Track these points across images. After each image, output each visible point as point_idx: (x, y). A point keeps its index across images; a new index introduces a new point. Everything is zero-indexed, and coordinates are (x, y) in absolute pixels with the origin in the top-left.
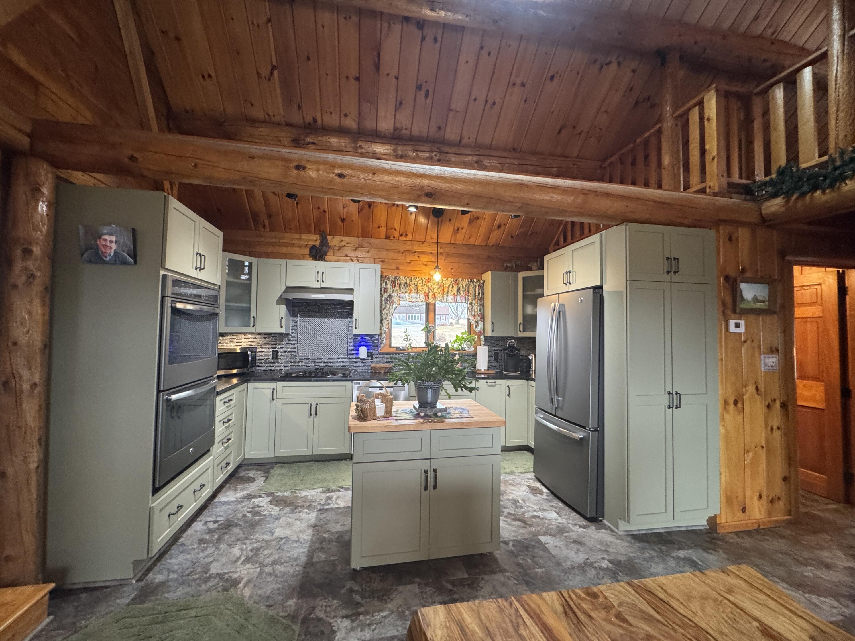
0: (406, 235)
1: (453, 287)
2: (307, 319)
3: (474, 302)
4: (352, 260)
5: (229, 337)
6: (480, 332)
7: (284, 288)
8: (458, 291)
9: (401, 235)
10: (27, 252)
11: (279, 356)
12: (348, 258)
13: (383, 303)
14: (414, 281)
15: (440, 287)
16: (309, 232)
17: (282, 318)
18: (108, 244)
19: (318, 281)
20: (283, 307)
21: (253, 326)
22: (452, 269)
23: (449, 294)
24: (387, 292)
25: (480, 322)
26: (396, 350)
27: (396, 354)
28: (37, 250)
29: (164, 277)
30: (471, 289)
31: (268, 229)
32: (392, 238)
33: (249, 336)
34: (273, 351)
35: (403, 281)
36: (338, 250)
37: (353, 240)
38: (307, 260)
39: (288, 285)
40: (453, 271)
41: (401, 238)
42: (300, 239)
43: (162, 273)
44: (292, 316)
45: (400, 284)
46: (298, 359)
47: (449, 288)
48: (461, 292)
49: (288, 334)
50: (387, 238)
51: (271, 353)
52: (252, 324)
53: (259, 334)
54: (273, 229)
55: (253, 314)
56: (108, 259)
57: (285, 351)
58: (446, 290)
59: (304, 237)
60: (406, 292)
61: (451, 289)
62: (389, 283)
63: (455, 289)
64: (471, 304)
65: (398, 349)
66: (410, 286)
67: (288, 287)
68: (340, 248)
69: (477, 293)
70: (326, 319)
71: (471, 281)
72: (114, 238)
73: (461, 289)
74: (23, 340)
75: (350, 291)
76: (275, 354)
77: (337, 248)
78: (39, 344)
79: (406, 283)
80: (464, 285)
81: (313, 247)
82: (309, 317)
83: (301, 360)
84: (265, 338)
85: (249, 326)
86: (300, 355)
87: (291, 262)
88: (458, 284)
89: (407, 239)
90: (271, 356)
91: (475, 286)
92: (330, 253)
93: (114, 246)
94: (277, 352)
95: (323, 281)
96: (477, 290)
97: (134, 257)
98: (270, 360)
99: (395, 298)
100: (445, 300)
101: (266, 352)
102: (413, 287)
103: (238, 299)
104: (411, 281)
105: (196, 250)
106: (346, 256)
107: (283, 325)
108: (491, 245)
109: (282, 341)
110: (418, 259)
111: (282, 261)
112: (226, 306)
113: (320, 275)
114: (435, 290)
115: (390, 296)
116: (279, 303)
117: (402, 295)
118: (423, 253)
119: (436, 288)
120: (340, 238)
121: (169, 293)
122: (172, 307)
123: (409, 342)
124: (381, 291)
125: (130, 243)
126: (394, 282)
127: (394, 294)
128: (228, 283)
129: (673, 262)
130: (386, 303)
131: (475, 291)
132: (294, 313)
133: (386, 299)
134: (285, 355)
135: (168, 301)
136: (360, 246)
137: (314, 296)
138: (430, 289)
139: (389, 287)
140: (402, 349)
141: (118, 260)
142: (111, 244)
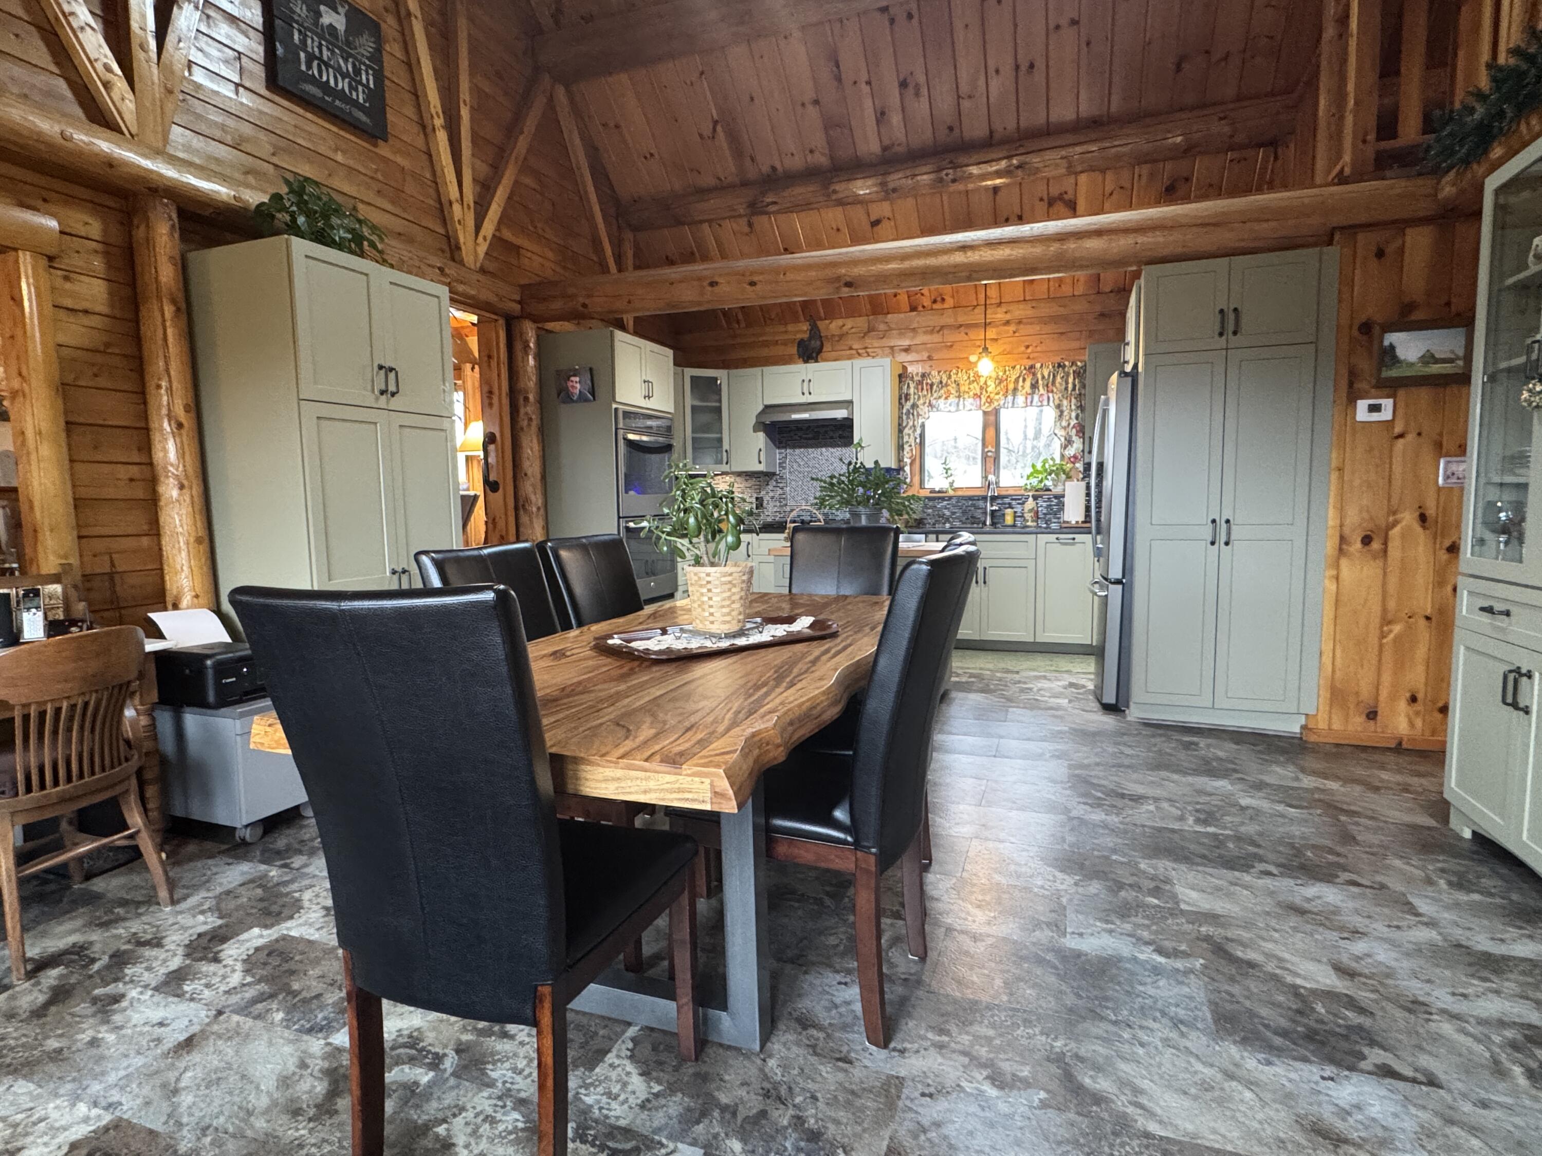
0: (943, 300)
1: (1024, 380)
2: (797, 451)
3: (1065, 402)
4: (859, 354)
6: (1075, 457)
7: (761, 408)
8: (1034, 386)
9: (935, 301)
10: (526, 399)
11: (765, 505)
12: (854, 352)
13: (904, 417)
14: (953, 377)
15: (1001, 382)
16: (796, 320)
17: (760, 450)
19: (803, 394)
20: (761, 435)
21: (727, 464)
22: (1027, 347)
23: (1019, 393)
24: (909, 400)
25: (1075, 438)
26: (931, 492)
27: (930, 498)
28: (531, 397)
29: (616, 409)
30: (1058, 379)
31: (743, 325)
33: (728, 478)
34: (757, 499)
35: (936, 380)
36: (839, 341)
37: (861, 322)
38: (795, 363)
39: (765, 403)
40: (1029, 350)
41: (935, 306)
42: (786, 332)
43: (614, 406)
44: (779, 448)
45: (932, 385)
46: (788, 508)
47: (1017, 381)
48: (1040, 388)
49: (774, 474)
50: (913, 309)
51: (754, 500)
52: (725, 460)
53: (739, 474)
54: (749, 325)
55: (726, 446)
56: (575, 399)
57: (772, 498)
58: (1011, 386)
59: (790, 328)
60: (940, 398)
61: (1021, 383)
62: (912, 385)
63: (1028, 384)
64: (1058, 407)
65: (933, 491)
66: (947, 385)
67: (767, 407)
68: (841, 336)
69: (1070, 386)
70: (824, 450)
71: (1059, 366)
72: (577, 379)
73: (1040, 382)
74: (529, 473)
75: (849, 404)
76: (760, 503)
77: (837, 339)
78: (539, 476)
79: (941, 382)
80: (1046, 374)
81: (801, 343)
82: (800, 447)
83: (793, 510)
84: (747, 480)
85: (722, 464)
86: (791, 503)
87: (769, 370)
88: (1034, 374)
89: (946, 306)
90: (754, 506)
91: (1068, 375)
92: (827, 347)
93: (578, 386)
94: (762, 498)
95: (810, 393)
96: (1071, 380)
97: (593, 395)
98: (754, 510)
99: (923, 409)
100: (1010, 405)
101: (749, 499)
102: (952, 388)
103: (705, 428)
104: (950, 377)
105: (644, 378)
106: (851, 349)
107: (763, 459)
108: (1108, 290)
109: (768, 484)
110: (966, 338)
111: (757, 370)
112: (693, 439)
113: (806, 384)
114: (989, 389)
115: (914, 406)
116: (755, 431)
117: (934, 402)
118: (975, 326)
119: (993, 386)
120: (840, 322)
121: (621, 425)
122: (625, 439)
123: (950, 480)
124: (900, 399)
125: (589, 382)
126: (920, 383)
127: (921, 401)
128: (694, 409)
129: (1232, 316)
130: (908, 418)
131: (1067, 383)
132: (781, 443)
133: (908, 411)
134: (771, 504)
135: (621, 432)
136: (871, 329)
137: (795, 416)
138: (981, 388)
139: (912, 391)
140: (939, 492)
141: (582, 398)
142: (576, 385)
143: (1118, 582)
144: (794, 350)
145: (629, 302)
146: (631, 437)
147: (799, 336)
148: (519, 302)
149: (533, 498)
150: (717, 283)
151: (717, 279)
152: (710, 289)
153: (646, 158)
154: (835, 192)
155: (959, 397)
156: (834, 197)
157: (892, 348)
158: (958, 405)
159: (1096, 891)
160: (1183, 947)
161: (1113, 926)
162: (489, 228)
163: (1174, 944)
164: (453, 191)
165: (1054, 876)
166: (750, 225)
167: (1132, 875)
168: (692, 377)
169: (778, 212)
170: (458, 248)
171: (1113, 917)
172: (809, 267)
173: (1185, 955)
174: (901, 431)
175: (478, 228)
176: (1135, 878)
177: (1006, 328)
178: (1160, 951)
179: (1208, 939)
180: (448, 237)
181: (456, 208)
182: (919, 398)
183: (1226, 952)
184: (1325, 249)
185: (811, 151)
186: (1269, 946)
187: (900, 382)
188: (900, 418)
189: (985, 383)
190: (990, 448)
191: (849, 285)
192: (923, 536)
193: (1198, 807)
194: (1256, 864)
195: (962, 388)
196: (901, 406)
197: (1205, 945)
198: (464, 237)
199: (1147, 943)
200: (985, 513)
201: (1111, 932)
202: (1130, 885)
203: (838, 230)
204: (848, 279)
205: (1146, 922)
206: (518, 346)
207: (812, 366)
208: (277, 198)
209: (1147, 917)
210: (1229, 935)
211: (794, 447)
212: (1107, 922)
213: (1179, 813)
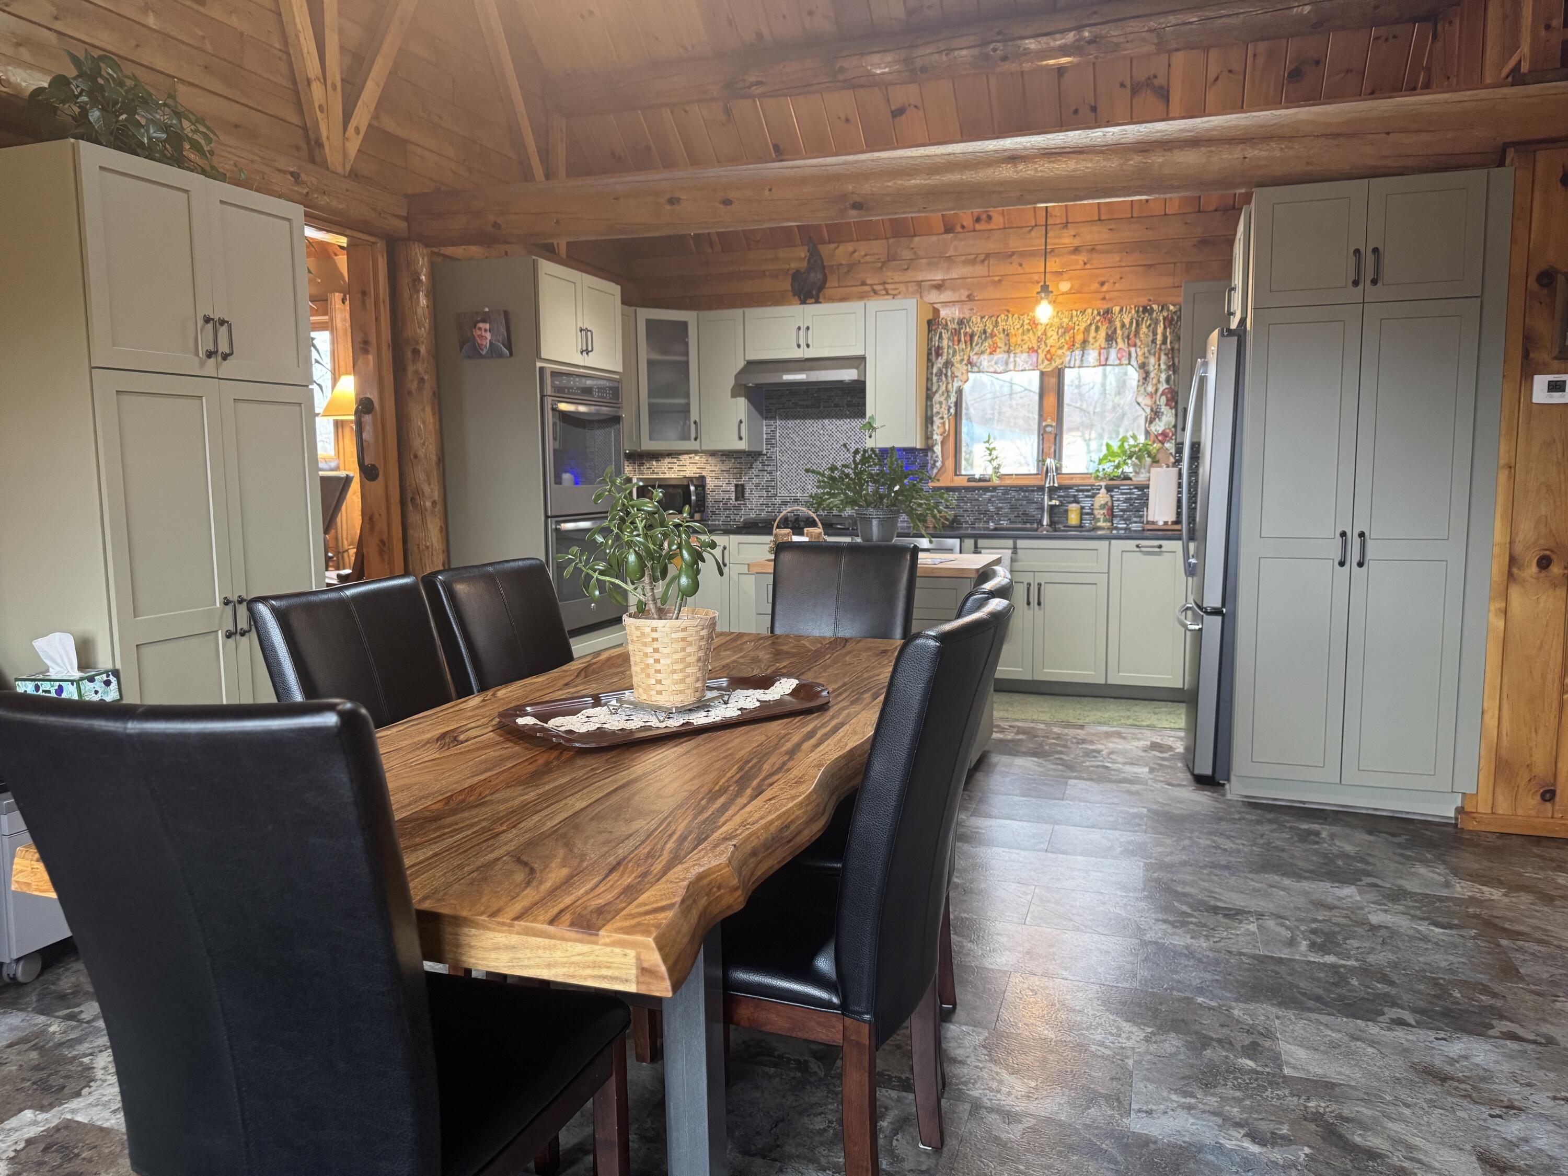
0: (989, 218)
1: (1097, 329)
2: (791, 423)
3: (1152, 360)
4: (875, 292)
5: (667, 460)
6: (1164, 434)
7: (741, 364)
8: (1111, 338)
9: (978, 220)
10: (416, 352)
11: (747, 495)
12: (867, 288)
13: (935, 379)
14: (1002, 324)
15: (1065, 331)
16: (790, 247)
17: (741, 422)
18: (484, 333)
19: (799, 346)
20: (742, 402)
21: (696, 439)
22: (1102, 284)
23: (1090, 347)
24: (941, 355)
25: (1164, 409)
26: (969, 480)
27: (967, 489)
28: (423, 349)
29: (541, 369)
30: (1144, 329)
32: (959, 229)
33: (697, 458)
34: (736, 486)
35: (977, 329)
36: (847, 272)
37: (878, 247)
38: (790, 304)
39: (747, 358)
40: (1105, 288)
41: (978, 227)
42: (776, 259)
43: (539, 364)
44: (766, 418)
45: (972, 336)
46: (778, 501)
47: (1087, 330)
48: (1119, 340)
49: (760, 454)
50: (949, 230)
51: (733, 489)
52: (693, 435)
53: (713, 454)
54: (724, 249)
55: (694, 416)
56: (484, 353)
57: (757, 485)
58: (1080, 338)
59: (782, 254)
60: (983, 353)
61: (1092, 334)
62: (945, 336)
63: (1102, 334)
64: (1143, 366)
65: (971, 479)
66: (992, 335)
67: (750, 363)
68: (851, 267)
69: (1159, 337)
70: (826, 421)
71: (1145, 310)
72: (487, 326)
73: (1119, 332)
74: (421, 453)
75: (859, 361)
76: (740, 491)
77: (846, 270)
78: (434, 458)
79: (985, 332)
80: (1127, 322)
81: (797, 276)
82: (795, 417)
83: (785, 503)
84: (723, 461)
85: (689, 439)
86: (782, 492)
87: (752, 312)
88: (1111, 321)
89: (992, 226)
90: (733, 496)
91: (1156, 322)
92: (832, 282)
93: (488, 335)
94: (743, 486)
95: (808, 346)
96: (1160, 330)
97: (509, 348)
98: (733, 502)
99: (960, 369)
100: (1078, 363)
101: (725, 487)
102: (1000, 340)
103: (666, 391)
104: (996, 324)
105: (580, 325)
106: (864, 284)
107: (744, 433)
108: (1211, 208)
109: (751, 468)
110: (1020, 270)
111: (738, 312)
112: (650, 405)
113: (802, 332)
114: (1051, 342)
115: (948, 364)
116: (735, 394)
117: (974, 358)
118: (1032, 254)
119: (1055, 336)
120: (850, 247)
121: (549, 390)
122: (554, 410)
123: (995, 463)
124: (929, 354)
125: (503, 330)
126: (956, 332)
127: (958, 358)
128: (650, 363)
129: (1370, 259)
130: (939, 380)
131: (1155, 333)
132: (768, 411)
133: (940, 370)
134: (756, 494)
135: (548, 401)
136: (891, 258)
137: (788, 377)
138: (1039, 340)
139: (945, 343)
140: (980, 480)
141: (494, 352)
142: (486, 335)
143: (1216, 612)
144: (787, 285)
145: (558, 222)
146: (563, 407)
147: (794, 265)
148: (406, 219)
149: (426, 489)
150: (679, 200)
151: (677, 195)
152: (668, 207)
153: (582, 17)
154: (842, 69)
155: (1009, 352)
156: (841, 78)
157: (919, 283)
158: (1007, 363)
159: (1174, 1050)
160: (1285, 1130)
161: (1193, 1101)
162: (362, 117)
163: (1272, 1126)
164: (312, 67)
165: (1119, 1028)
166: (728, 112)
167: (1222, 1026)
168: (649, 322)
169: (763, 95)
170: (320, 145)
171: (1194, 1088)
172: (802, 181)
173: (1287, 1141)
174: (929, 397)
175: (347, 116)
176: (1225, 1031)
177: (1074, 257)
178: (1253, 1136)
179: (1317, 1118)
180: (305, 128)
181: (317, 88)
182: (955, 352)
183: (1340, 1137)
184: (1496, 172)
185: (811, 13)
186: (1396, 1127)
187: (929, 331)
188: (929, 380)
189: (1045, 333)
190: (1049, 421)
191: (857, 206)
192: (956, 542)
193: (1314, 926)
194: (1386, 1010)
195: (1013, 340)
196: (930, 362)
197: (1313, 1127)
198: (328, 129)
199: (1238, 1125)
200: (1042, 509)
201: (1190, 1108)
202: (1219, 1041)
203: (847, 120)
204: (857, 199)
205: (1238, 1094)
206: (405, 281)
207: (811, 310)
208: (60, 82)
209: (1238, 1087)
210: (1346, 1112)
211: (786, 417)
212: (1186, 1094)
213: (1288, 934)
